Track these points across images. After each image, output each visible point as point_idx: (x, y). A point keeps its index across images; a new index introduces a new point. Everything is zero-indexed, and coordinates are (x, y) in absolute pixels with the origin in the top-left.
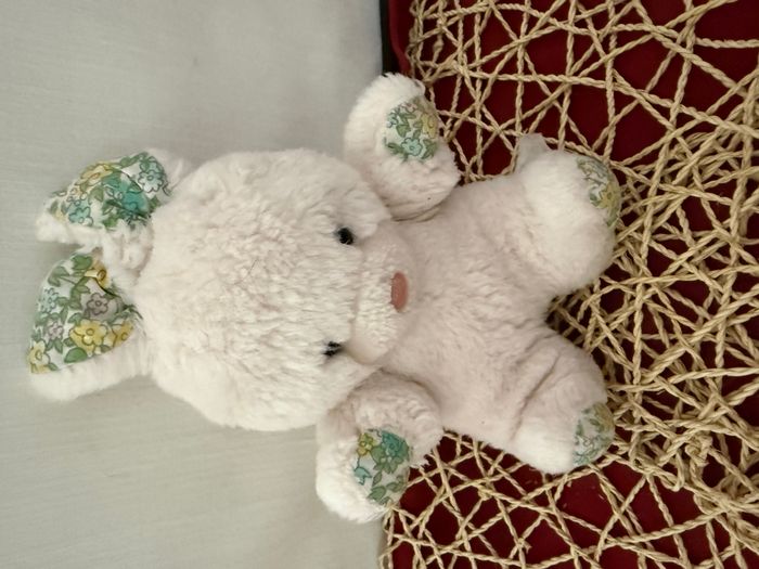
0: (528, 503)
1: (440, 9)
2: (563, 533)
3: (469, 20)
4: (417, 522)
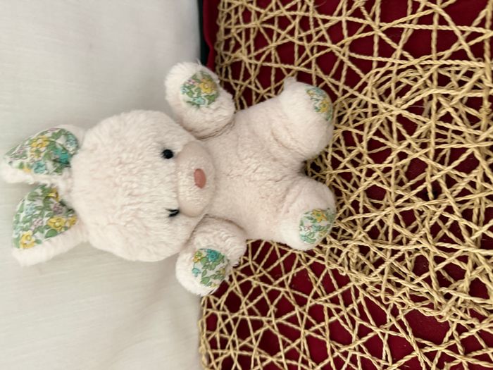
0: (275, 286)
1: (233, 24)
2: (292, 300)
3: (248, 31)
4: (219, 301)
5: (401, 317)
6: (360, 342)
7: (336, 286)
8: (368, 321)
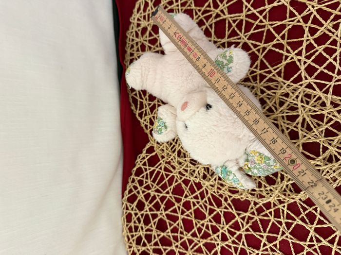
0: (164, 194)
4: (133, 206)
5: (229, 201)
6: (210, 217)
7: (196, 190)
8: (213, 206)
